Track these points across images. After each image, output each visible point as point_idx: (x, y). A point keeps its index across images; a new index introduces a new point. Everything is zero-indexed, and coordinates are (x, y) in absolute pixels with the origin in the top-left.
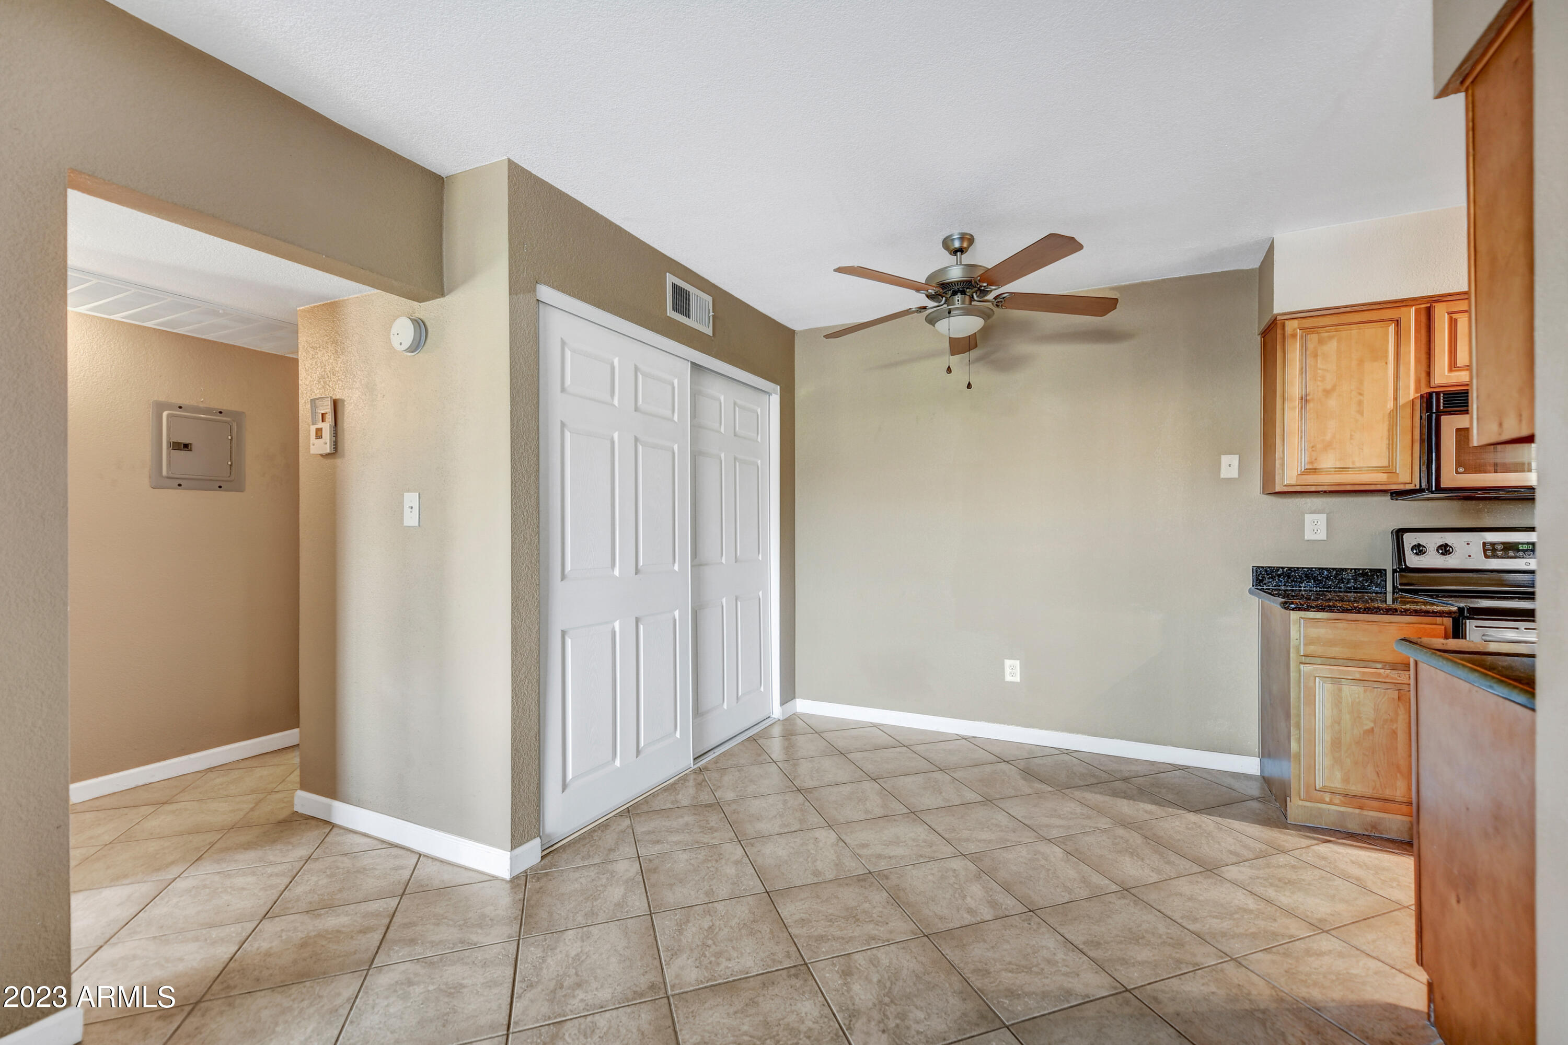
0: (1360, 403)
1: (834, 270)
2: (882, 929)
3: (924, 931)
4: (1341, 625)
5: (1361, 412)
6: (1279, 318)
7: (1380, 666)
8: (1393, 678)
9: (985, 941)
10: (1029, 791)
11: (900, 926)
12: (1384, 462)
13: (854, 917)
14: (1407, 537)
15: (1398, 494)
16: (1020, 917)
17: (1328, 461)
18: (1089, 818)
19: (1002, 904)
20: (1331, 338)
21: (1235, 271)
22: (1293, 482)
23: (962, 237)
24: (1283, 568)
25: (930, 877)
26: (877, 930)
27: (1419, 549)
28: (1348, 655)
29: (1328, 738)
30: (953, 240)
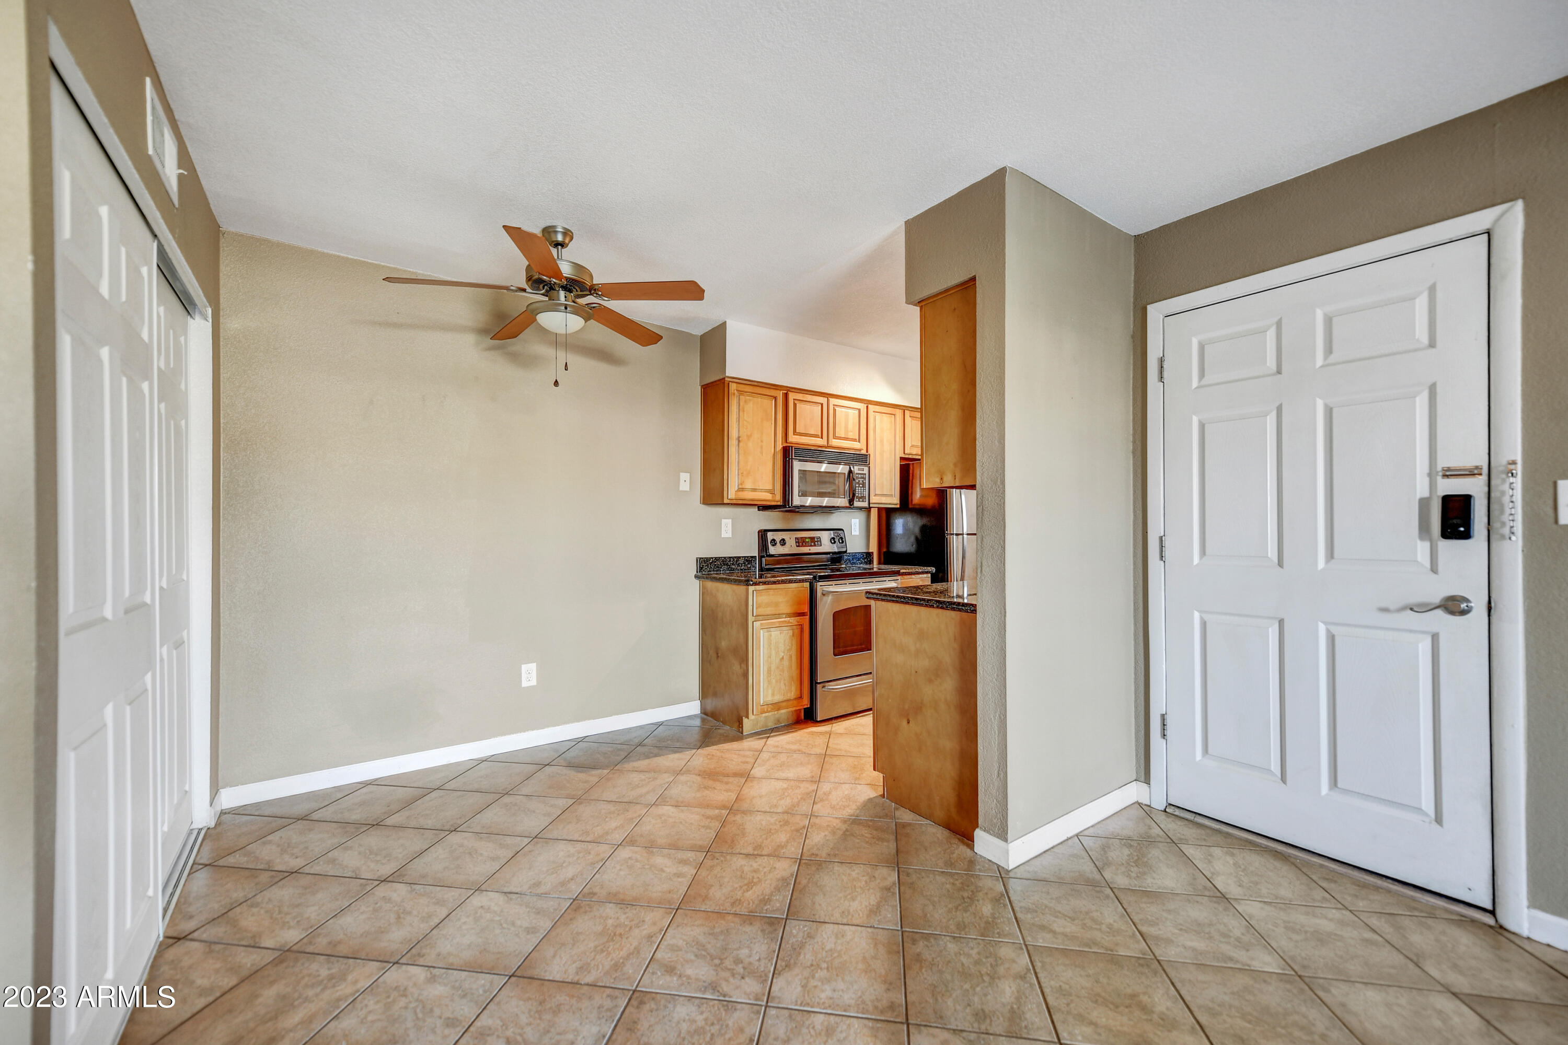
0: (762, 447)
1: (504, 227)
2: (646, 926)
3: (672, 907)
4: (771, 592)
5: (762, 453)
6: (726, 379)
7: (784, 616)
8: (792, 623)
9: (712, 886)
10: (596, 779)
11: (654, 919)
12: (770, 487)
13: (615, 934)
14: (769, 534)
15: (764, 508)
16: (708, 859)
17: (748, 485)
18: (654, 779)
19: (688, 859)
20: (750, 400)
21: (688, 333)
22: (733, 497)
23: (567, 233)
24: (712, 558)
25: (622, 873)
26: (644, 930)
27: (774, 542)
28: (773, 612)
29: (766, 669)
30: (556, 232)
